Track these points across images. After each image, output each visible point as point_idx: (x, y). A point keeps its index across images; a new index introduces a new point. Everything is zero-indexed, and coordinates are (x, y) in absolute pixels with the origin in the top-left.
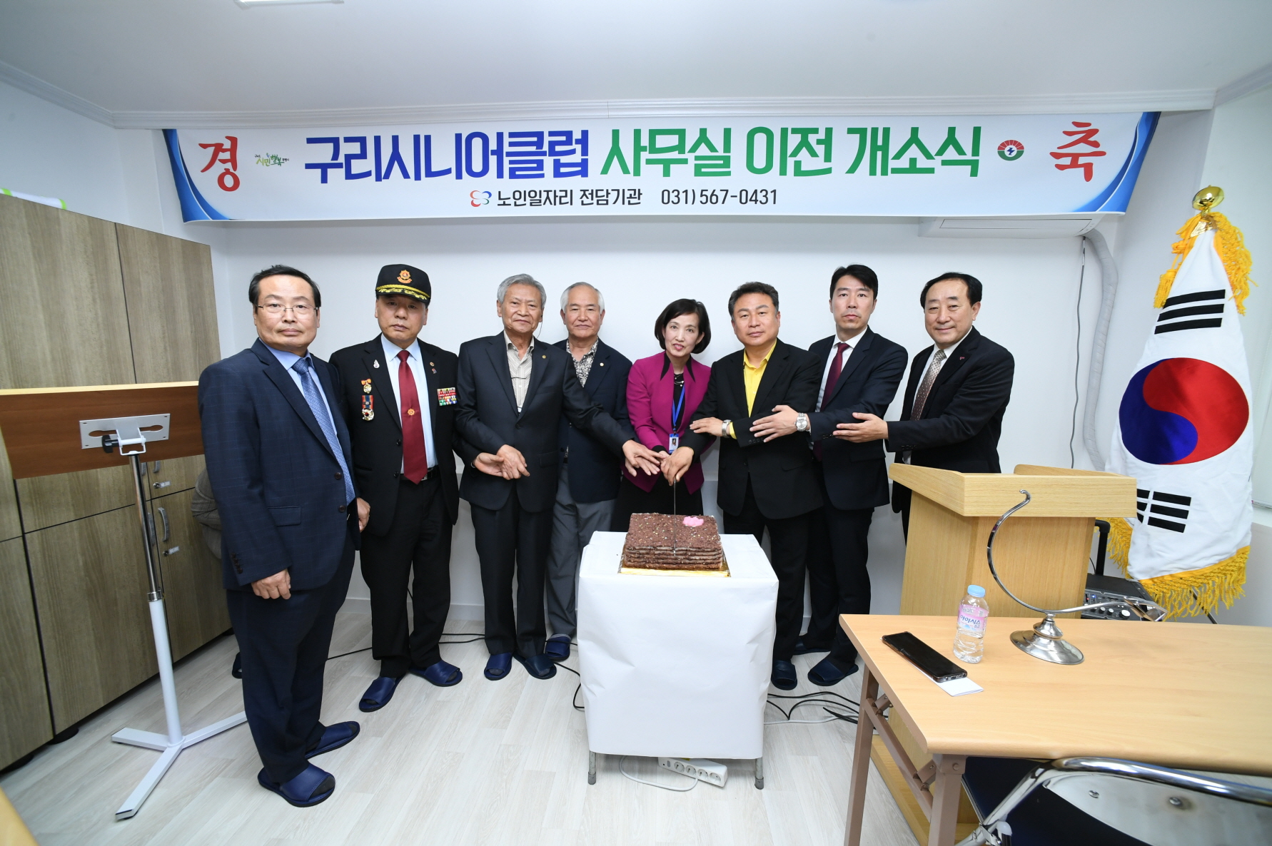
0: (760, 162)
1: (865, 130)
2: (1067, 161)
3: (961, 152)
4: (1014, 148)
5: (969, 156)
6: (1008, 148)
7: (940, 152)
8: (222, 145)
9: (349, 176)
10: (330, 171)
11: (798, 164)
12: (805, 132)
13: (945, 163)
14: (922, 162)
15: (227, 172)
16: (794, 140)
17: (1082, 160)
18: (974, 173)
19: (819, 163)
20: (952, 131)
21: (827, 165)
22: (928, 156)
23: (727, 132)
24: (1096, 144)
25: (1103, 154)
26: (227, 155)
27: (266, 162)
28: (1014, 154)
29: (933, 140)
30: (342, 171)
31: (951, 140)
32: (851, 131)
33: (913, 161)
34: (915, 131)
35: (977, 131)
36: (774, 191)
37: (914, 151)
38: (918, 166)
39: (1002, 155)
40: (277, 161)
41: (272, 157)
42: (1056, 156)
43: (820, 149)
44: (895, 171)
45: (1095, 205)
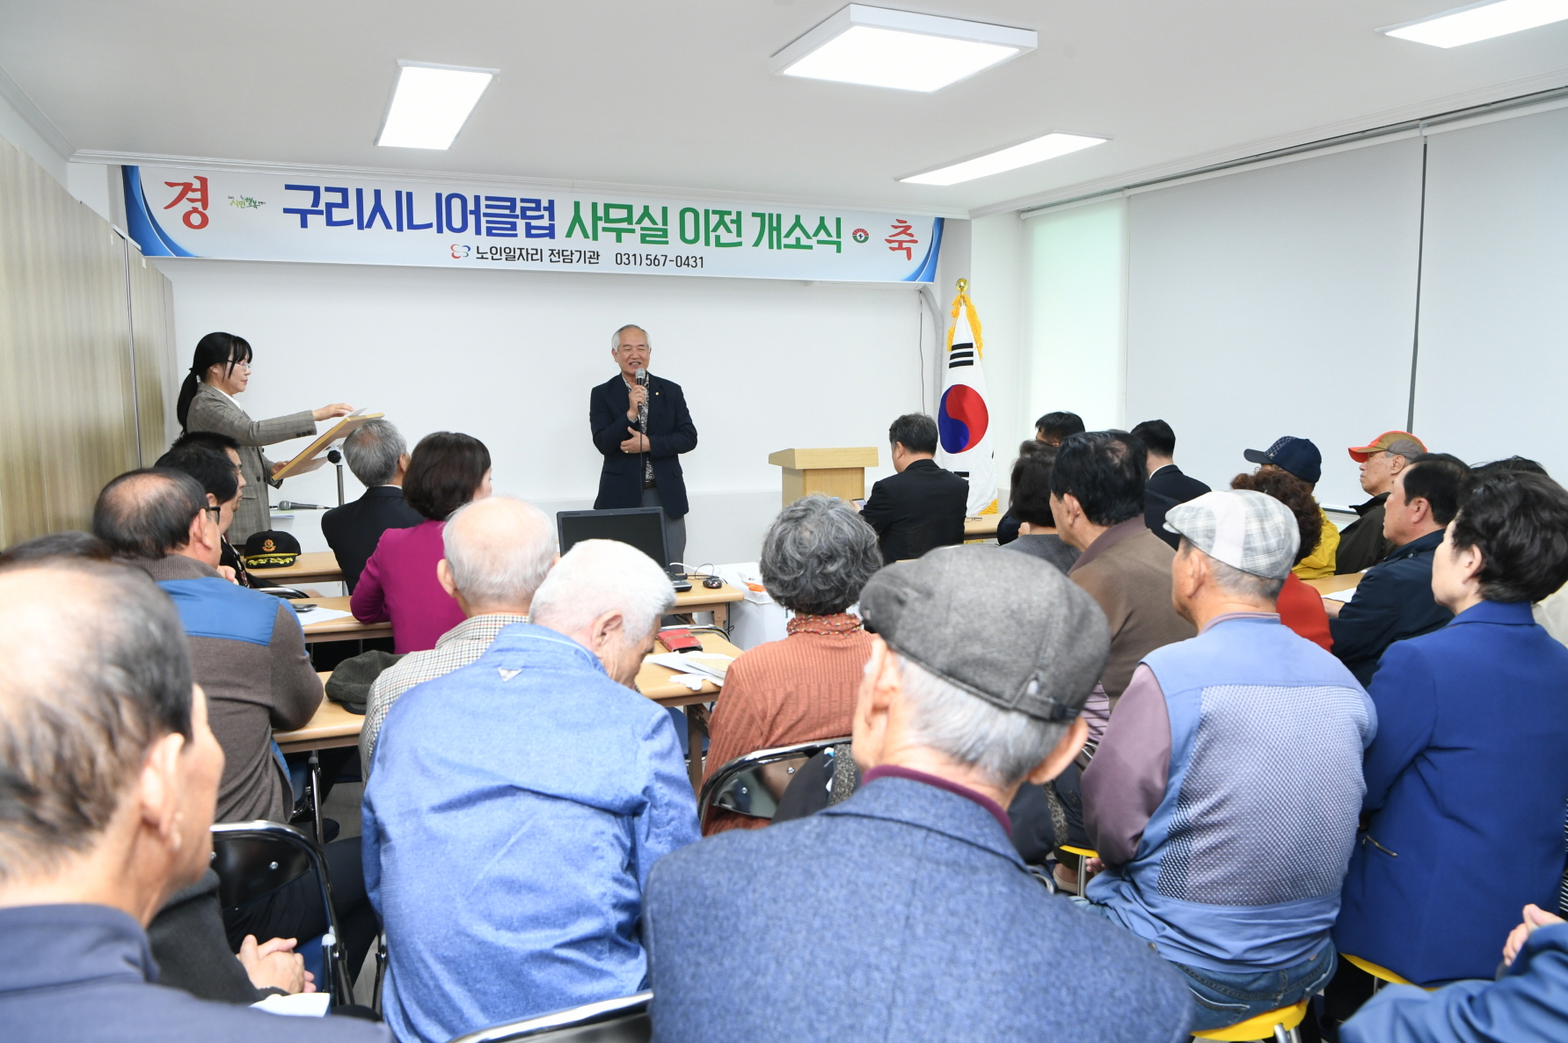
0: (690, 235)
1: (764, 214)
2: (896, 245)
3: (829, 235)
4: (863, 235)
5: (834, 238)
6: (858, 234)
7: (816, 234)
8: (191, 184)
9: (330, 222)
10: (309, 217)
11: (718, 238)
12: (722, 214)
13: (819, 242)
14: (804, 241)
15: (195, 210)
16: (714, 219)
17: (905, 245)
18: (839, 250)
19: (733, 238)
20: (822, 219)
21: (738, 240)
22: (808, 237)
23: (665, 210)
24: (911, 235)
25: (915, 242)
26: (198, 195)
27: (241, 204)
28: (863, 238)
29: (811, 225)
30: (323, 218)
31: (822, 226)
32: (754, 215)
33: (798, 240)
34: (798, 218)
35: (838, 220)
36: (701, 258)
37: (798, 232)
38: (802, 243)
39: (855, 238)
40: (253, 204)
41: (247, 199)
42: (889, 241)
43: (733, 227)
44: (786, 246)
45: (914, 277)
